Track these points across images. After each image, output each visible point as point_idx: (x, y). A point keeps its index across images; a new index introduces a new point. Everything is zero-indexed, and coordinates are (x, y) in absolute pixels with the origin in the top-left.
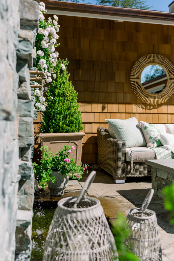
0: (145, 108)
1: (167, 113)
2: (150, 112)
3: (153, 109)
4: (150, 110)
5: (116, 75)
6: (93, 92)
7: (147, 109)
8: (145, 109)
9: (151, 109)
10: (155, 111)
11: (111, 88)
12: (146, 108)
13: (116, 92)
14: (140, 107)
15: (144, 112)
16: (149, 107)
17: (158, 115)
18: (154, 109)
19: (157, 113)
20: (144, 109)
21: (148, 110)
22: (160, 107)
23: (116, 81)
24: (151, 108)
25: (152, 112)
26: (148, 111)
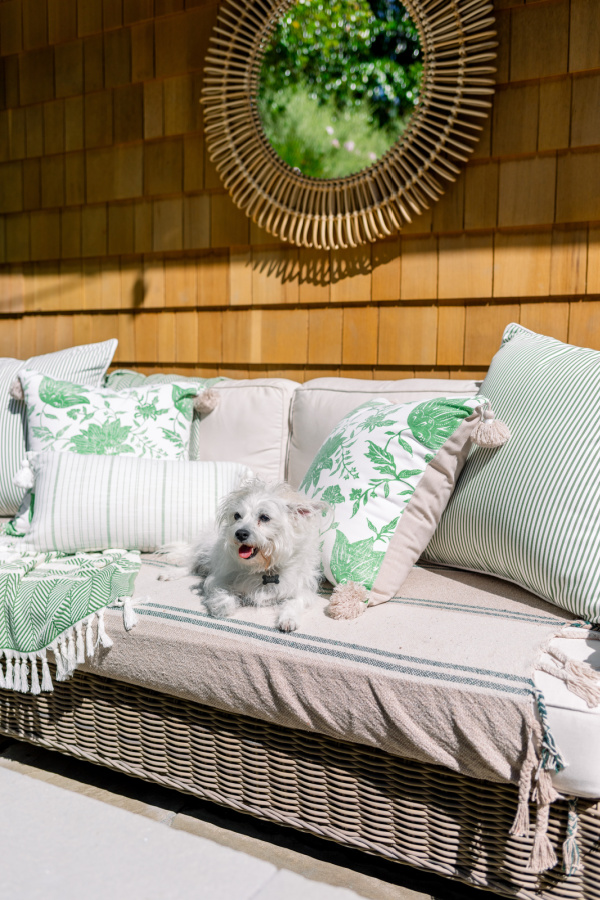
0: (299, 274)
1: (432, 296)
2: (326, 300)
3: (342, 276)
4: (324, 284)
5: (146, 100)
6: (60, 211)
7: (308, 280)
8: (301, 282)
9: (333, 280)
10: (356, 287)
11: (125, 175)
12: (304, 275)
13: (150, 199)
14: (269, 273)
15: (292, 299)
16: (319, 267)
17: (373, 311)
18: (348, 279)
19: (366, 298)
20: (291, 278)
21: (316, 283)
22: (386, 261)
23: (147, 136)
24: (330, 269)
25: (334, 299)
26: (311, 293)
